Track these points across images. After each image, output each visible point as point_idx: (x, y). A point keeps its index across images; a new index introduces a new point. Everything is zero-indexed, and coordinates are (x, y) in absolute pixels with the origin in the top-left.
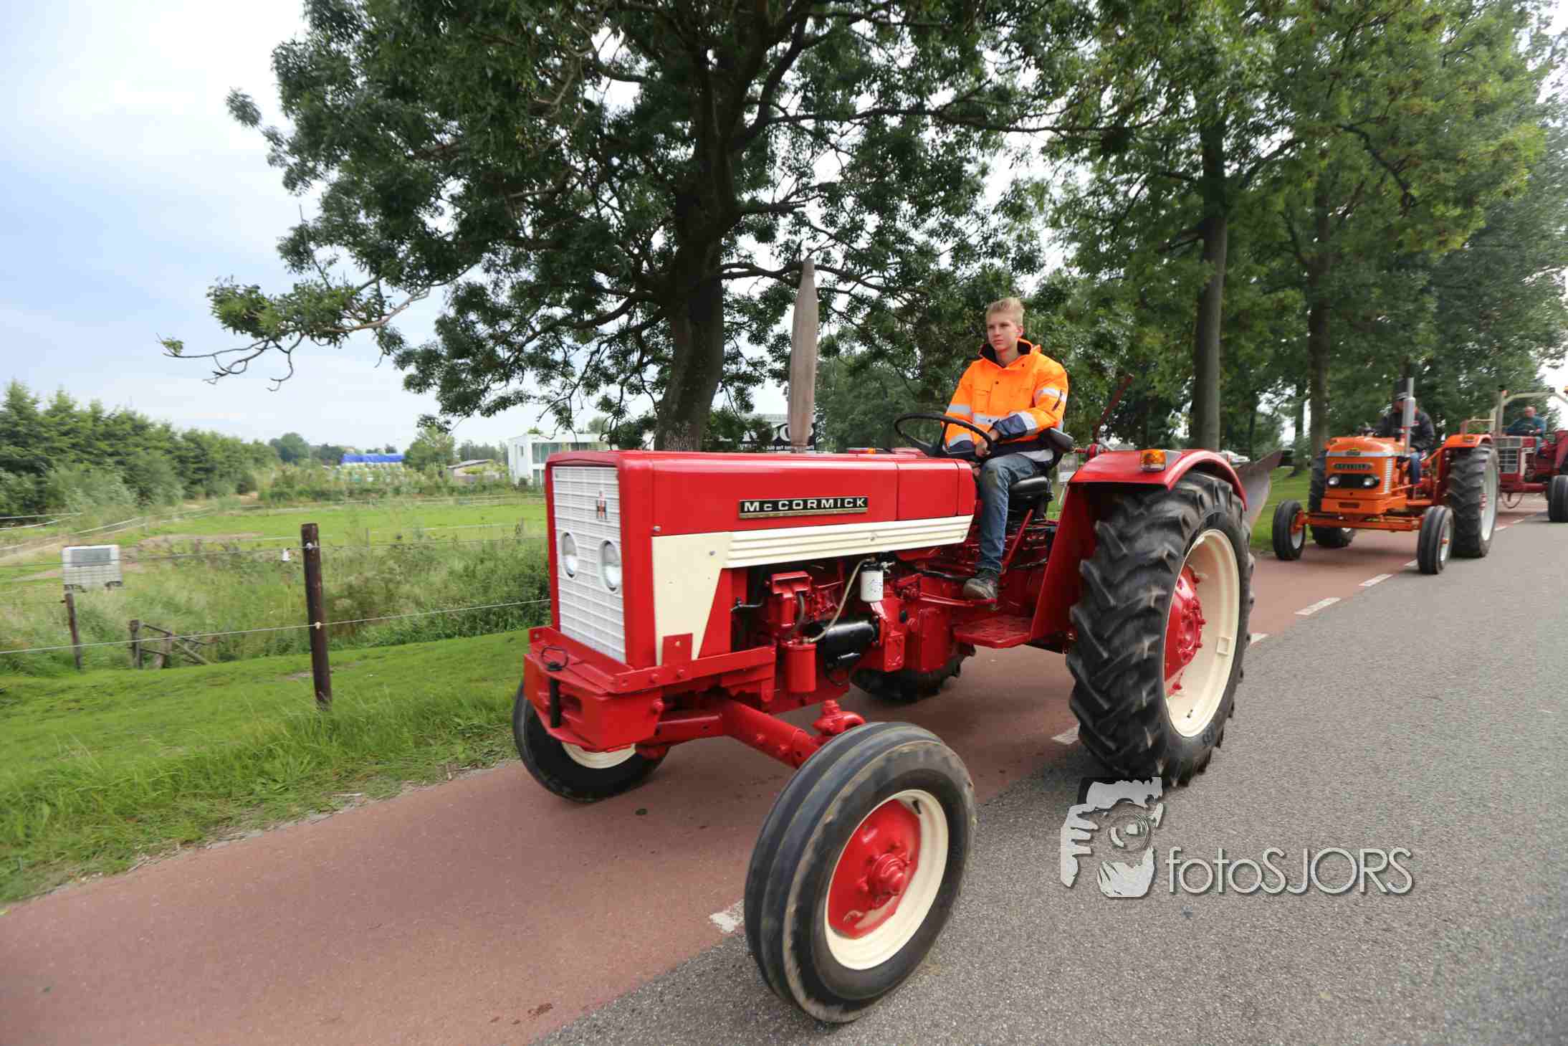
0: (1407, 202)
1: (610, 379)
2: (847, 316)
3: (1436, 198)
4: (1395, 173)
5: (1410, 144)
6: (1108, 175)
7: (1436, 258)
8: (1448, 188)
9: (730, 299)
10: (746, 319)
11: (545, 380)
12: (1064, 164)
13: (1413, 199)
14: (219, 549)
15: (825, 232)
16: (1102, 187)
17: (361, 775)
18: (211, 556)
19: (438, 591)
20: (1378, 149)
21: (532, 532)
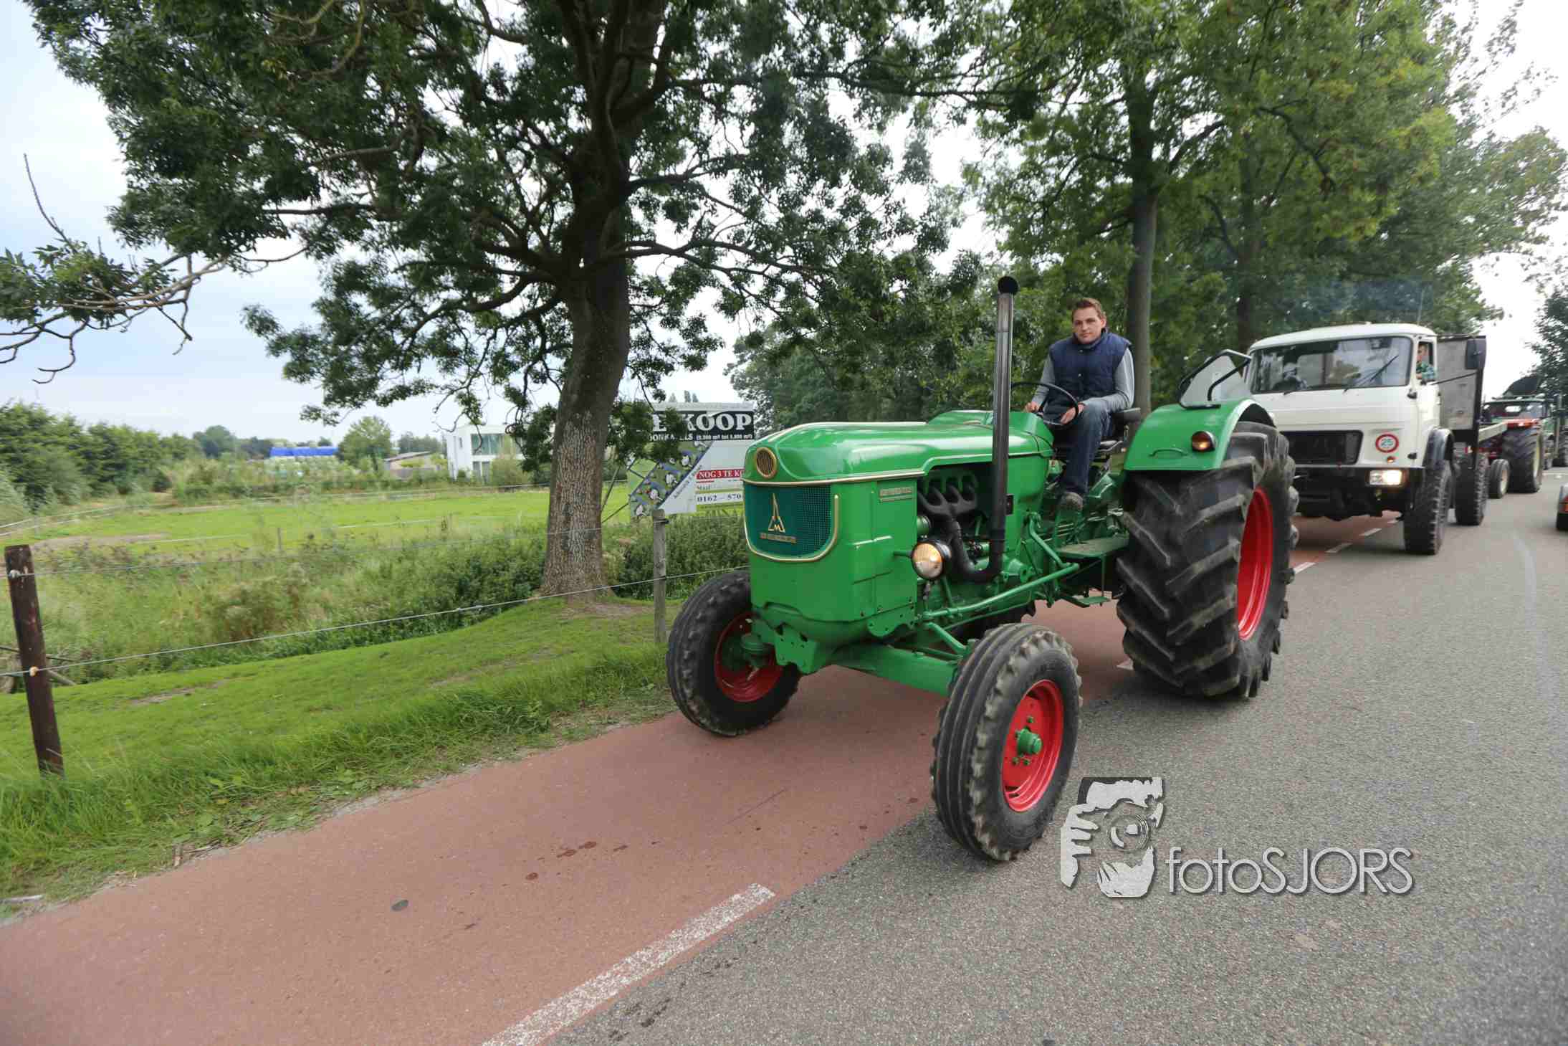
0: (1327, 185)
1: (514, 367)
2: (763, 299)
3: (1354, 183)
4: (1316, 158)
5: (1327, 127)
6: (1039, 160)
7: (1354, 243)
8: (1365, 174)
9: (638, 282)
10: (657, 300)
11: (448, 368)
12: (995, 145)
13: (1332, 183)
14: (107, 553)
15: (732, 207)
16: (1032, 170)
17: (54, 866)
18: (98, 560)
19: (351, 595)
20: (1299, 133)
21: (459, 528)
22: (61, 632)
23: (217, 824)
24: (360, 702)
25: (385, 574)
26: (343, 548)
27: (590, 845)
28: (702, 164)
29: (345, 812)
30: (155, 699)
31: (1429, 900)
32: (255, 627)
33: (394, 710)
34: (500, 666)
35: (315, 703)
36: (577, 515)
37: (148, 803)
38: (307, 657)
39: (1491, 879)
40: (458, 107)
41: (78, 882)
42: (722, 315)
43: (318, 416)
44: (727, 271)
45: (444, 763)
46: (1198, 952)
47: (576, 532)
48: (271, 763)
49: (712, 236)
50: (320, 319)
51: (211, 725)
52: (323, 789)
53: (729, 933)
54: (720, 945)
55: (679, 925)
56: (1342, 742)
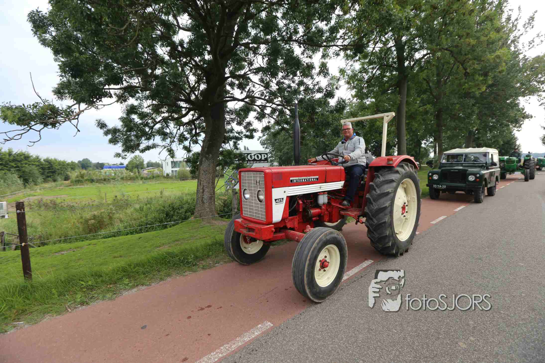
0: (466, 74)
1: (186, 139)
2: (271, 115)
3: (476, 73)
4: (462, 65)
5: (466, 55)
6: (366, 67)
7: (477, 93)
8: (480, 70)
9: (228, 110)
10: (235, 117)
11: (164, 139)
12: (351, 63)
13: (468, 73)
14: (49, 202)
15: (260, 85)
16: (364, 70)
17: (28, 312)
18: (46, 205)
19: (129, 216)
20: (456, 56)
21: (167, 193)
22: (33, 229)
23: (83, 298)
24: (132, 254)
25: (141, 209)
26: (127, 200)
27: (209, 306)
28: (249, 71)
29: (125, 294)
30: (63, 253)
31: (507, 330)
32: (97, 228)
33: (143, 258)
34: (180, 243)
35: (116, 255)
36: (206, 190)
37: (60, 289)
38: (114, 238)
39: (530, 322)
40: (168, 53)
41: (36, 317)
42: (257, 120)
43: (120, 156)
44: (258, 106)
45: (160, 277)
46: (423, 348)
47: (206, 196)
48: (101, 276)
49: (253, 95)
50: (121, 123)
51: (81, 262)
52: (118, 286)
53: (257, 339)
54: (253, 343)
55: (240, 335)
56: (476, 271)
